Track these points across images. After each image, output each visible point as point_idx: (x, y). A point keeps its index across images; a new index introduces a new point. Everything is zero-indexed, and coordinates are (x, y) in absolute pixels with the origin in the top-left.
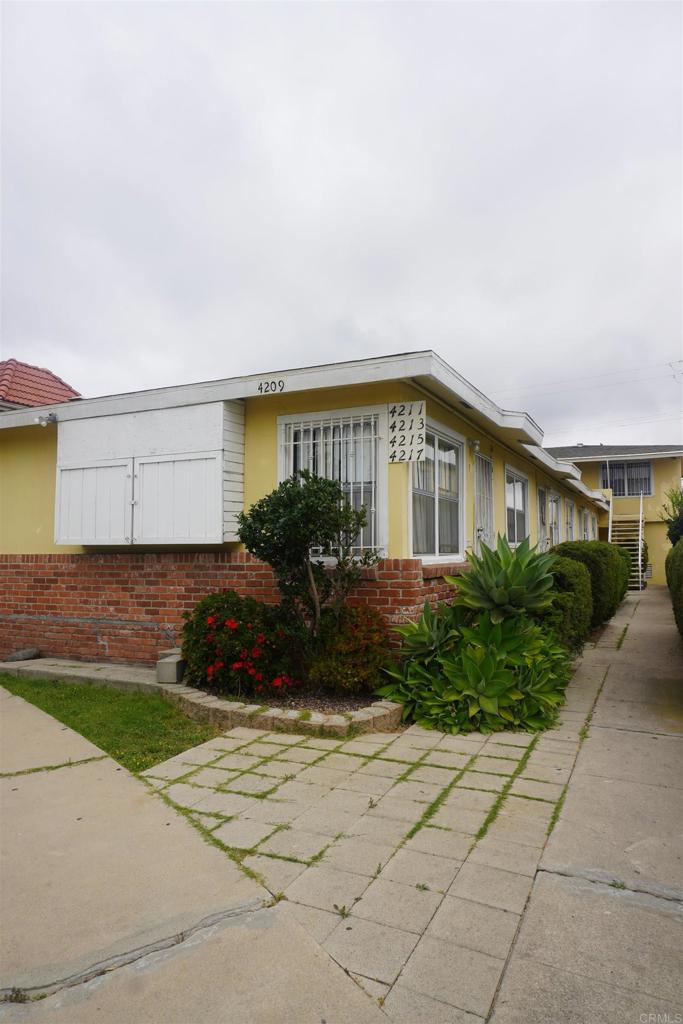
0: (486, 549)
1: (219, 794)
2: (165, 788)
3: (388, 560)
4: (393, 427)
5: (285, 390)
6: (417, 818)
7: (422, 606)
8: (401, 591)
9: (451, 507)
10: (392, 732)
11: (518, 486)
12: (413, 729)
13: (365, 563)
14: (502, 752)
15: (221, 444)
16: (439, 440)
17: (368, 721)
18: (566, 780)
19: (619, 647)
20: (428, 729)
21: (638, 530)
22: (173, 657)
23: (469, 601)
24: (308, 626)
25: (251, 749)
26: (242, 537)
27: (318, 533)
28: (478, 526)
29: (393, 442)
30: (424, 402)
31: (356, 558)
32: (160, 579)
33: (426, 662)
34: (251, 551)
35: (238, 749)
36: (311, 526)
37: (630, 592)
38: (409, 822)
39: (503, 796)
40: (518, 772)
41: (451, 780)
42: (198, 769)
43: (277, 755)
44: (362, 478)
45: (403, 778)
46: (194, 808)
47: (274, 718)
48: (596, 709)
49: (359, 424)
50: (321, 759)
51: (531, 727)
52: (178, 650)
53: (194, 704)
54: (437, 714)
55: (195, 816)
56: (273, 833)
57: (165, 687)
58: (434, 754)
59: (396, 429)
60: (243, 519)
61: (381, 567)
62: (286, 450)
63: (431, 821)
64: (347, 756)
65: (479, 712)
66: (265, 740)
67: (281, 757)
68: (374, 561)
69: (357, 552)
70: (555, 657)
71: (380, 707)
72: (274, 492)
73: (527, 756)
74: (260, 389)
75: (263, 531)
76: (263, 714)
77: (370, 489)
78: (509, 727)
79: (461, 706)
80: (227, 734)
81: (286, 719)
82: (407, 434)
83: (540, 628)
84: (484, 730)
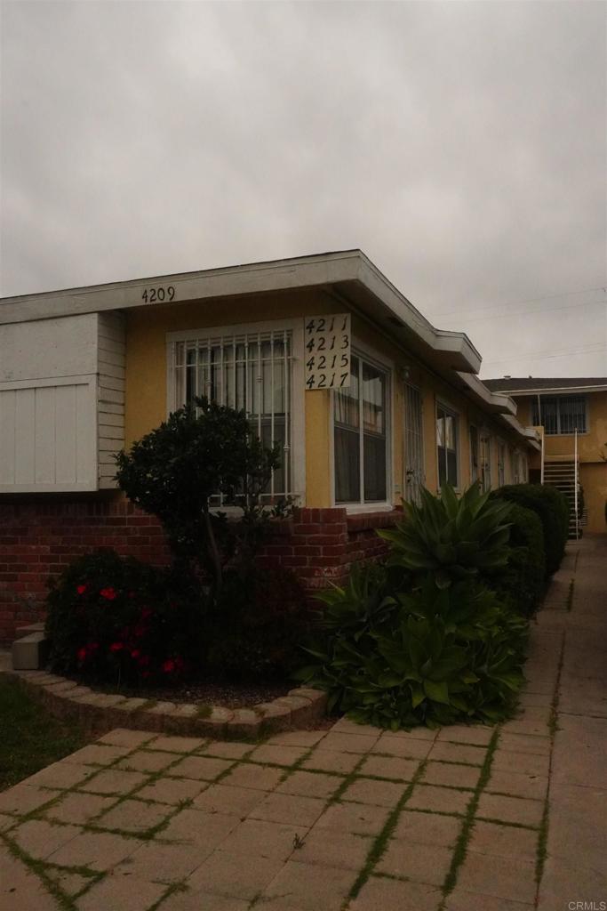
0: (426, 495)
1: (89, 835)
2: (12, 828)
3: (305, 510)
4: (310, 346)
5: (178, 298)
6: (360, 861)
7: (347, 566)
8: (321, 548)
9: (377, 445)
10: (316, 729)
11: (448, 421)
12: (344, 725)
13: (278, 513)
14: (456, 754)
15: (96, 367)
16: (364, 364)
17: (285, 716)
18: (544, 794)
19: (569, 608)
20: (360, 724)
21: (574, 472)
22: (34, 637)
23: (408, 561)
24: (207, 593)
25: (134, 762)
26: (121, 483)
27: (220, 477)
28: (408, 468)
29: (310, 364)
30: (349, 316)
31: (268, 508)
32: (19, 537)
33: (357, 638)
34: (133, 501)
35: (117, 762)
36: (210, 468)
37: (569, 542)
38: (350, 869)
39: (469, 820)
40: (483, 782)
41: (398, 798)
42: (61, 796)
43: (168, 768)
44: (272, 408)
45: (336, 799)
46: (50, 861)
47: (163, 716)
48: (562, 690)
49: (269, 343)
50: (227, 772)
51: (488, 718)
52: (40, 626)
53: (59, 698)
54: (372, 705)
55: (53, 874)
56: (163, 898)
57: (22, 674)
58: (371, 760)
59: (315, 349)
60: (122, 459)
61: (296, 520)
62: (178, 373)
63: (379, 867)
64: (260, 767)
65: (424, 701)
66: (153, 746)
67: (173, 771)
68: (289, 511)
69: (266, 501)
70: (513, 627)
71: (298, 696)
72: (163, 425)
73: (489, 760)
74: (145, 297)
75: (149, 475)
76: (150, 711)
77: (281, 422)
78: (462, 719)
79: (401, 693)
80: (102, 739)
81: (180, 718)
82: (328, 354)
83: (494, 593)
84: (430, 723)
